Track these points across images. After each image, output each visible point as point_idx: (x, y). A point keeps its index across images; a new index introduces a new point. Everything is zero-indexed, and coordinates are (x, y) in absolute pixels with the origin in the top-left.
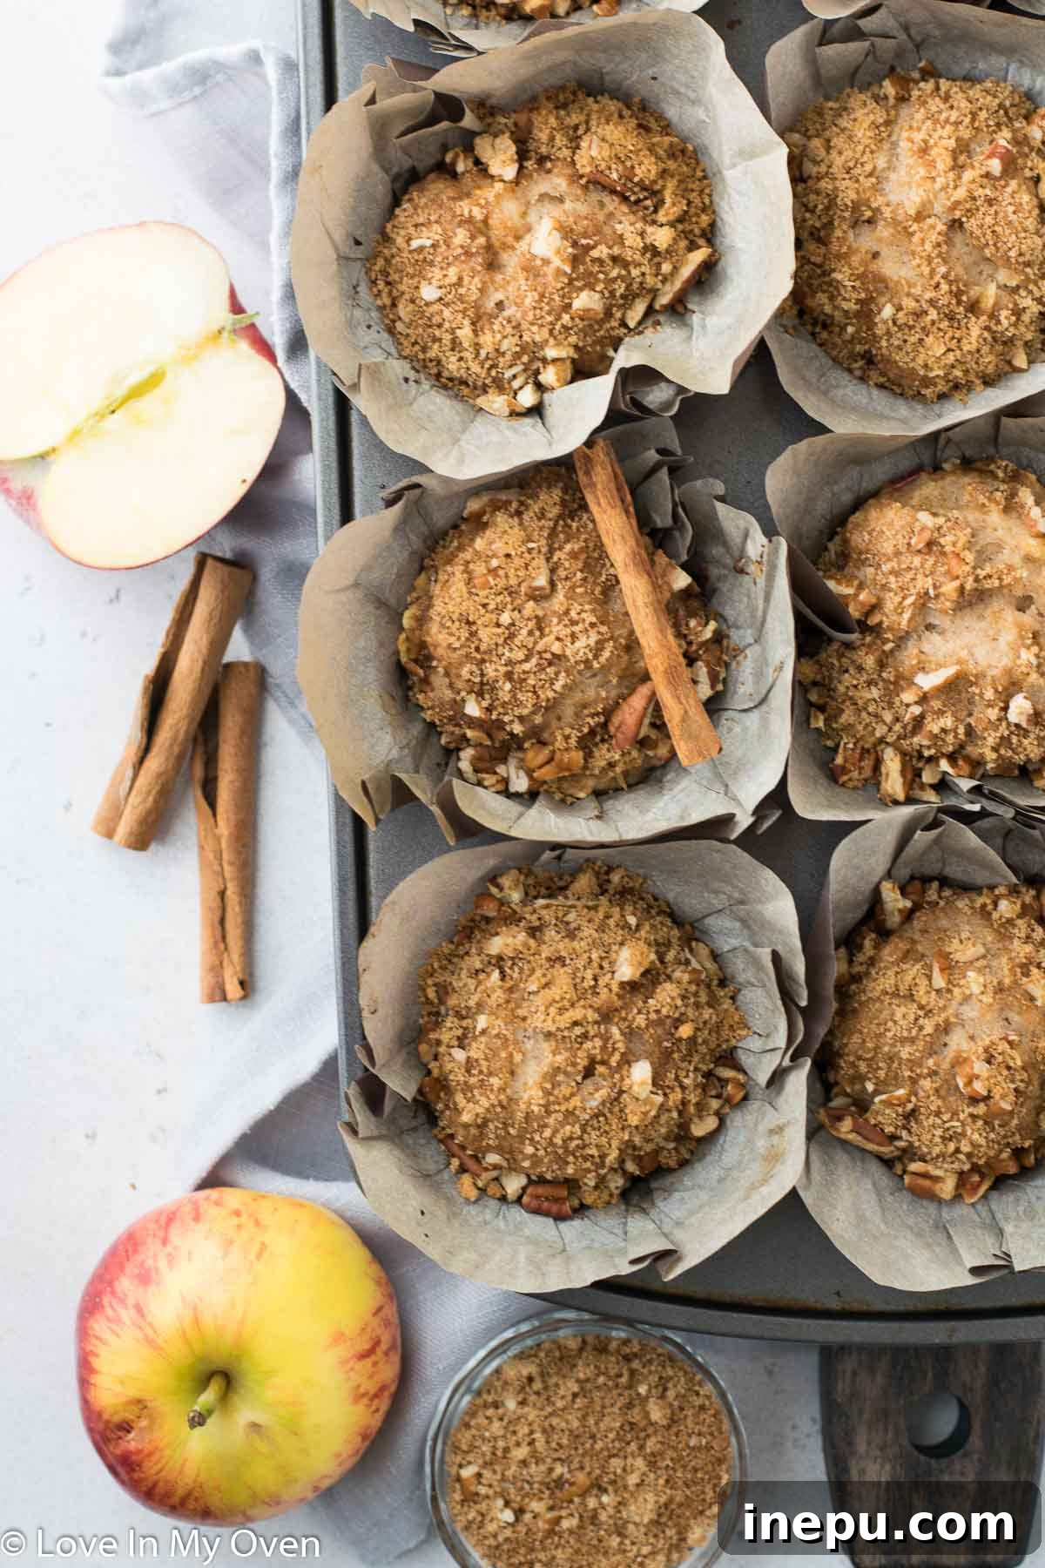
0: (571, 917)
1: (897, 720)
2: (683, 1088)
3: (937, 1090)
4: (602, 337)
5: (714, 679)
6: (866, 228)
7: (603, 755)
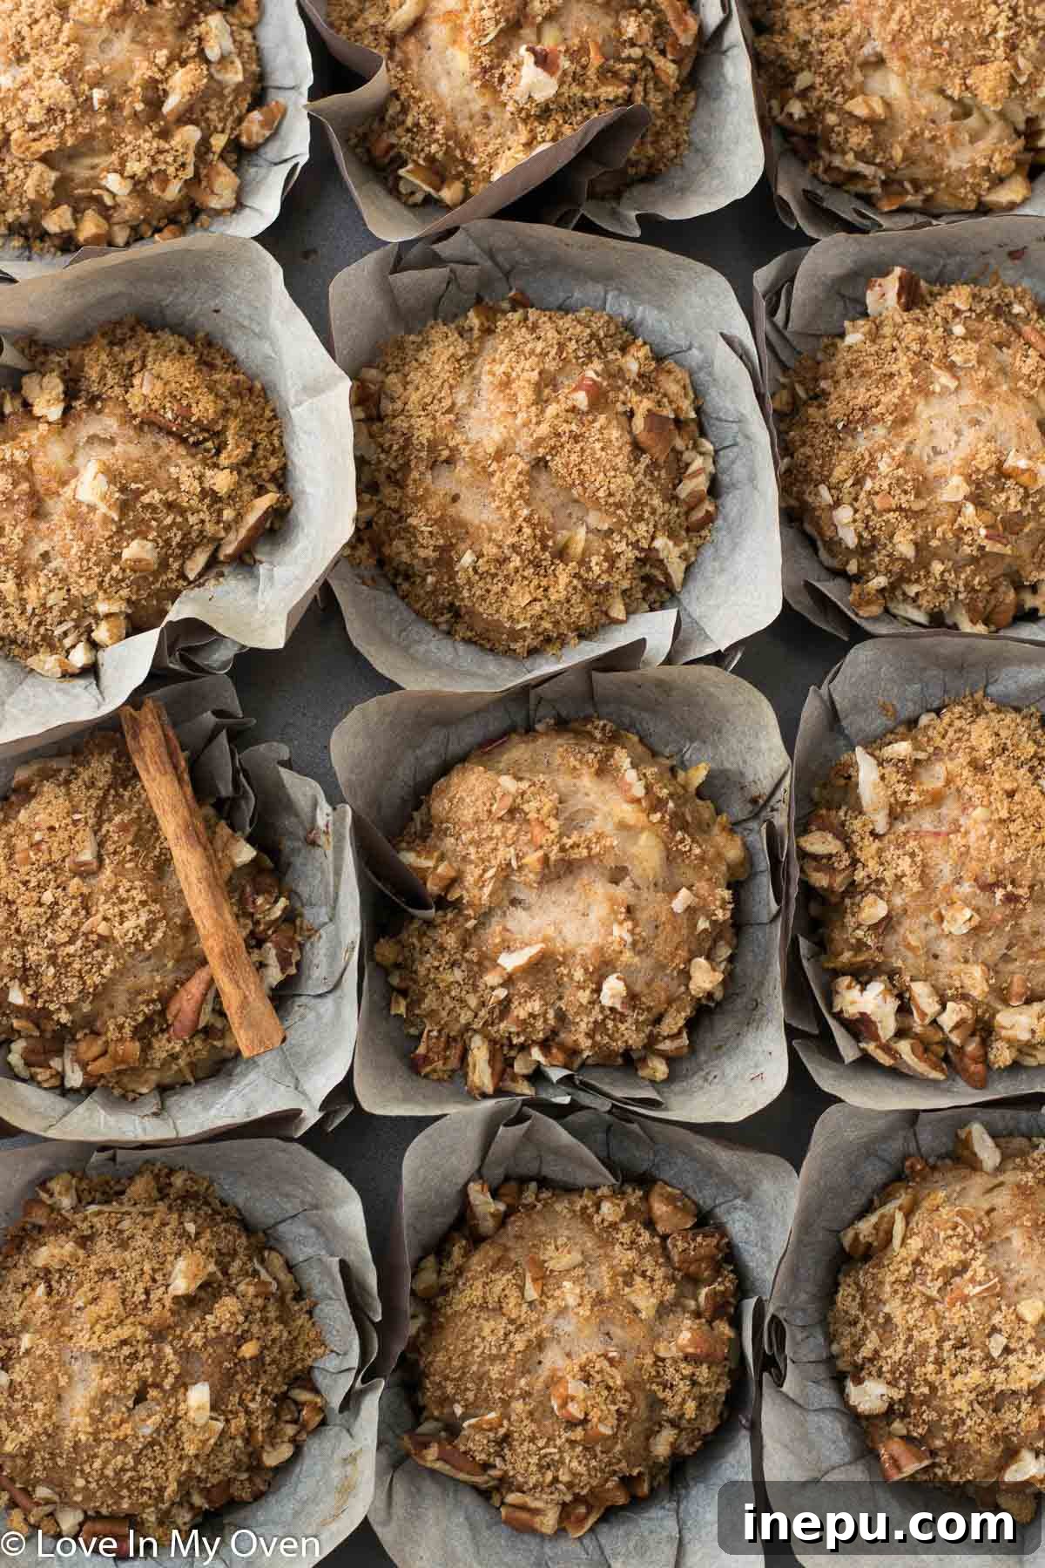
0: (126, 1224)
1: (483, 1004)
2: (248, 1412)
3: (531, 1413)
4: (159, 590)
5: (284, 962)
6: (444, 471)
7: (162, 1047)
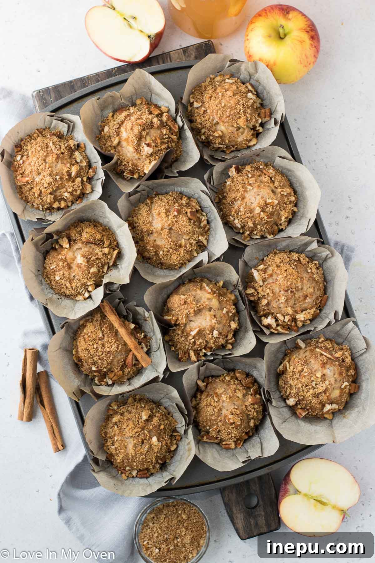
0: (129, 409)
1: (190, 343)
2: (165, 440)
3: (223, 424)
4: (99, 277)
5: (146, 346)
6: (151, 235)
7: (127, 371)
